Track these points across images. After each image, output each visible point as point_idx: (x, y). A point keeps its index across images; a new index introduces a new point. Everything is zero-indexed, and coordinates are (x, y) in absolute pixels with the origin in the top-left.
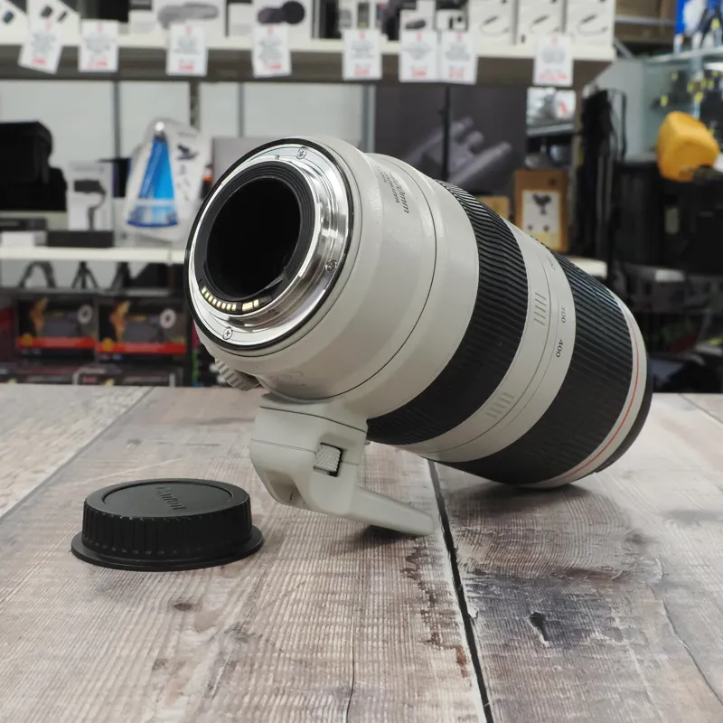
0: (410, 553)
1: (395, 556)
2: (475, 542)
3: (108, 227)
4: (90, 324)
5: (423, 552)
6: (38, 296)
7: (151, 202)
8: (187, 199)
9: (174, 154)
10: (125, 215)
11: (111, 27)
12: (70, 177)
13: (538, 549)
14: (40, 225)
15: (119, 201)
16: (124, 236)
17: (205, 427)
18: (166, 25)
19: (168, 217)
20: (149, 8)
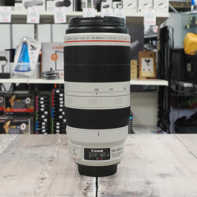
0: (85, 188)
1: (81, 189)
2: (104, 184)
3: (8, 72)
4: (3, 103)
5: (89, 188)
7: (22, 64)
8: (33, 62)
9: (29, 48)
10: (14, 68)
11: (9, 8)
13: (120, 186)
15: (12, 64)
16: (14, 75)
17: (34, 148)
18: (26, 7)
19: (28, 68)
20: (21, 2)
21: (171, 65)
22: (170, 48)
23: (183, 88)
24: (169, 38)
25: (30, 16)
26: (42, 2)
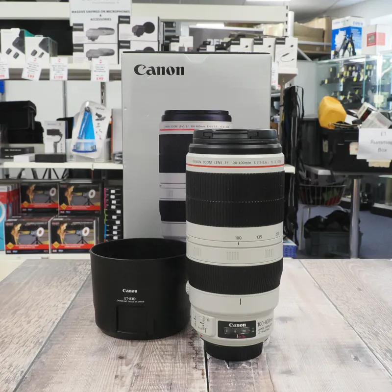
0: (191, 336)
1: (186, 337)
3: (64, 152)
4: (55, 197)
5: (195, 335)
7: (83, 141)
8: (100, 139)
9: (94, 117)
10: (72, 147)
11: (64, 59)
12: (45, 127)
14: (31, 150)
15: (68, 140)
16: (71, 156)
18: (90, 59)
19: (92, 148)
20: (82, 51)
21: (300, 143)
22: (299, 119)
23: (317, 176)
24: (297, 103)
25: (95, 71)
26: (112, 50)
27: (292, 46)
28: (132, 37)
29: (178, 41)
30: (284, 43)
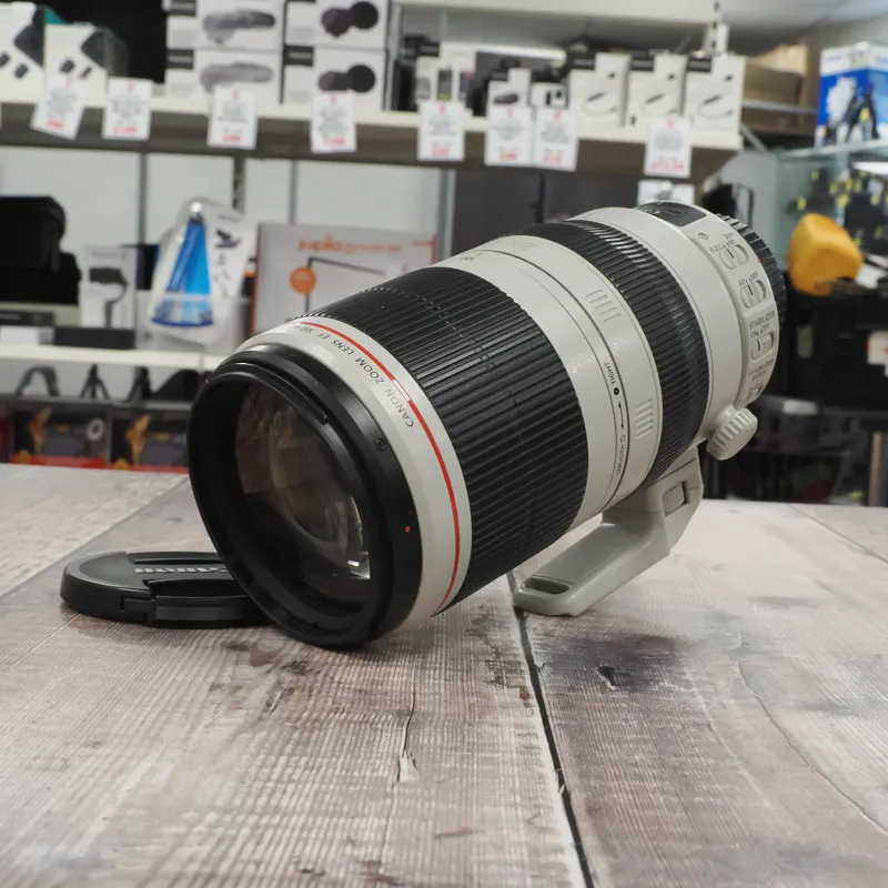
0: (476, 618)
1: (460, 620)
3: (128, 325)
4: (101, 442)
5: (490, 618)
6: (39, 405)
7: (181, 297)
8: (225, 294)
9: (212, 240)
10: (150, 311)
11: (143, 87)
12: (85, 264)
13: (613, 620)
14: (46, 320)
15: (143, 294)
16: (148, 336)
18: (209, 87)
19: (202, 316)
20: (189, 66)
25: (221, 119)
26: (267, 69)
27: (729, 78)
28: (319, 37)
29: (436, 55)
30: (707, 70)
